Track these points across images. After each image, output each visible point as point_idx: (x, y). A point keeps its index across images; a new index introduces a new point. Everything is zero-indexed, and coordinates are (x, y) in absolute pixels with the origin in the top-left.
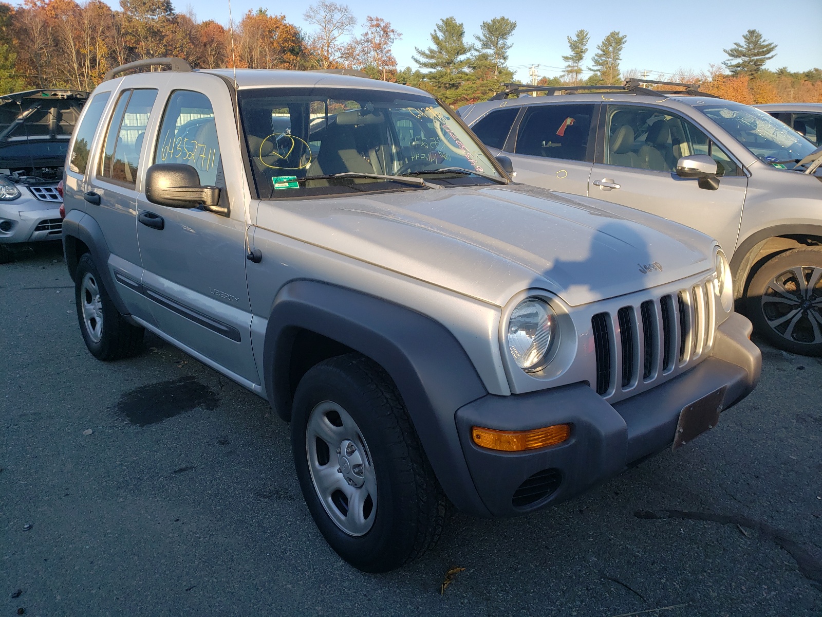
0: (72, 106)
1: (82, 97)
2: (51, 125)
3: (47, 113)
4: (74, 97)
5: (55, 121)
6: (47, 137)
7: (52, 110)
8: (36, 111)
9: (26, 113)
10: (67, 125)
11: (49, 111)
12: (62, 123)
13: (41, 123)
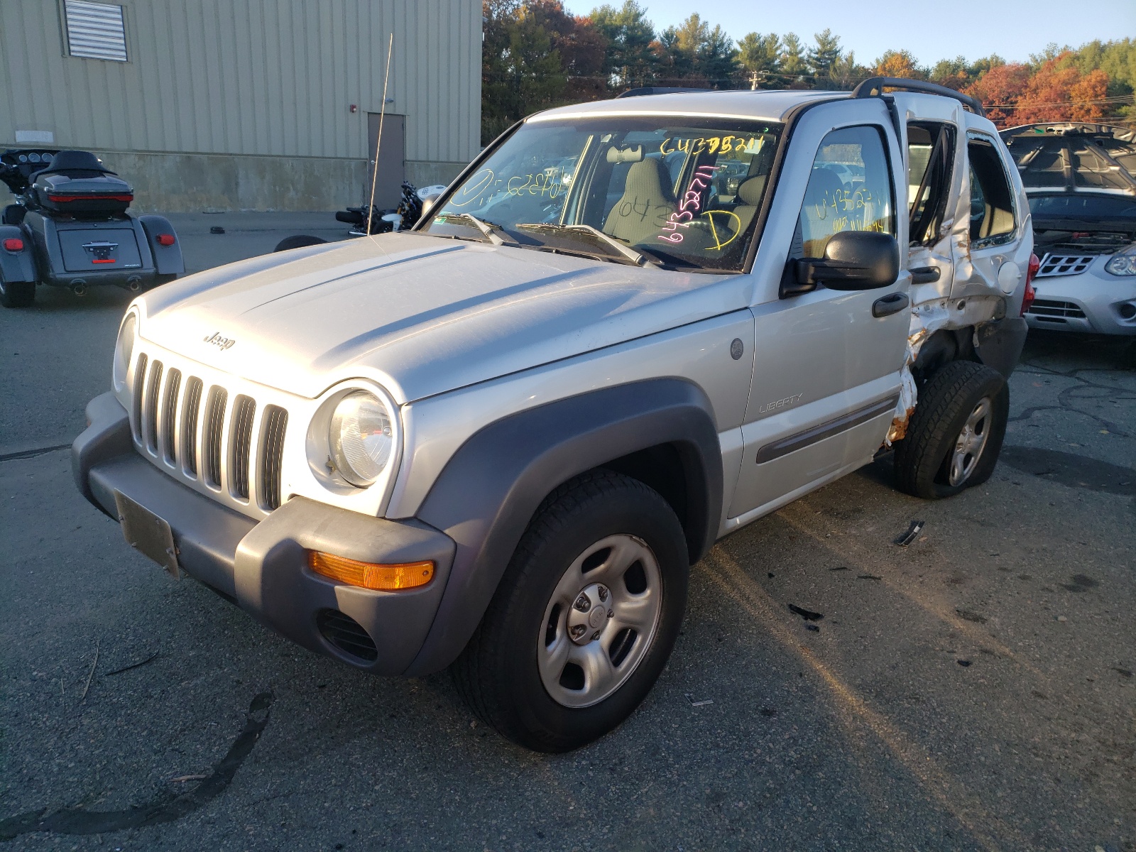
0: (1087, 145)
1: (1091, 132)
2: (1065, 173)
3: (1057, 156)
4: (1080, 132)
5: (1069, 166)
6: (1062, 189)
7: (1062, 152)
8: (1039, 153)
9: (1027, 156)
10: (1089, 173)
11: (1059, 153)
12: (1081, 170)
13: (1052, 169)
